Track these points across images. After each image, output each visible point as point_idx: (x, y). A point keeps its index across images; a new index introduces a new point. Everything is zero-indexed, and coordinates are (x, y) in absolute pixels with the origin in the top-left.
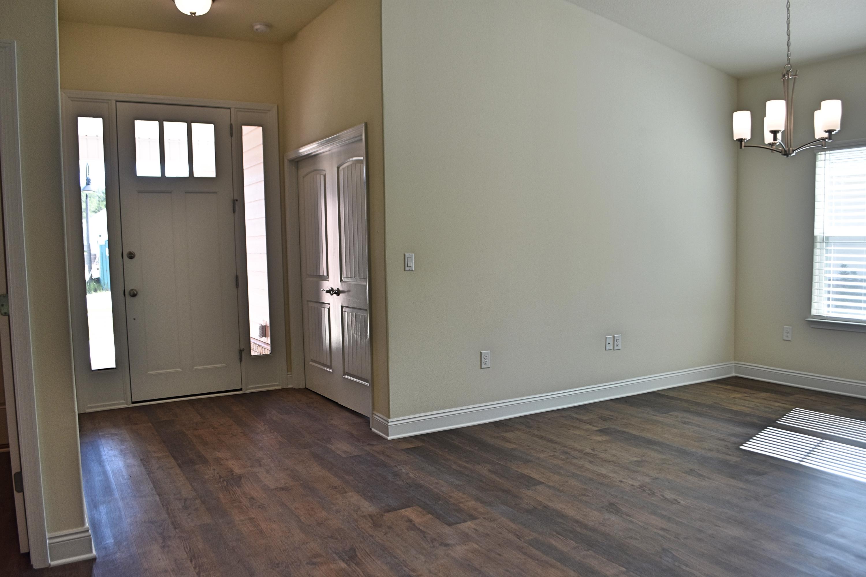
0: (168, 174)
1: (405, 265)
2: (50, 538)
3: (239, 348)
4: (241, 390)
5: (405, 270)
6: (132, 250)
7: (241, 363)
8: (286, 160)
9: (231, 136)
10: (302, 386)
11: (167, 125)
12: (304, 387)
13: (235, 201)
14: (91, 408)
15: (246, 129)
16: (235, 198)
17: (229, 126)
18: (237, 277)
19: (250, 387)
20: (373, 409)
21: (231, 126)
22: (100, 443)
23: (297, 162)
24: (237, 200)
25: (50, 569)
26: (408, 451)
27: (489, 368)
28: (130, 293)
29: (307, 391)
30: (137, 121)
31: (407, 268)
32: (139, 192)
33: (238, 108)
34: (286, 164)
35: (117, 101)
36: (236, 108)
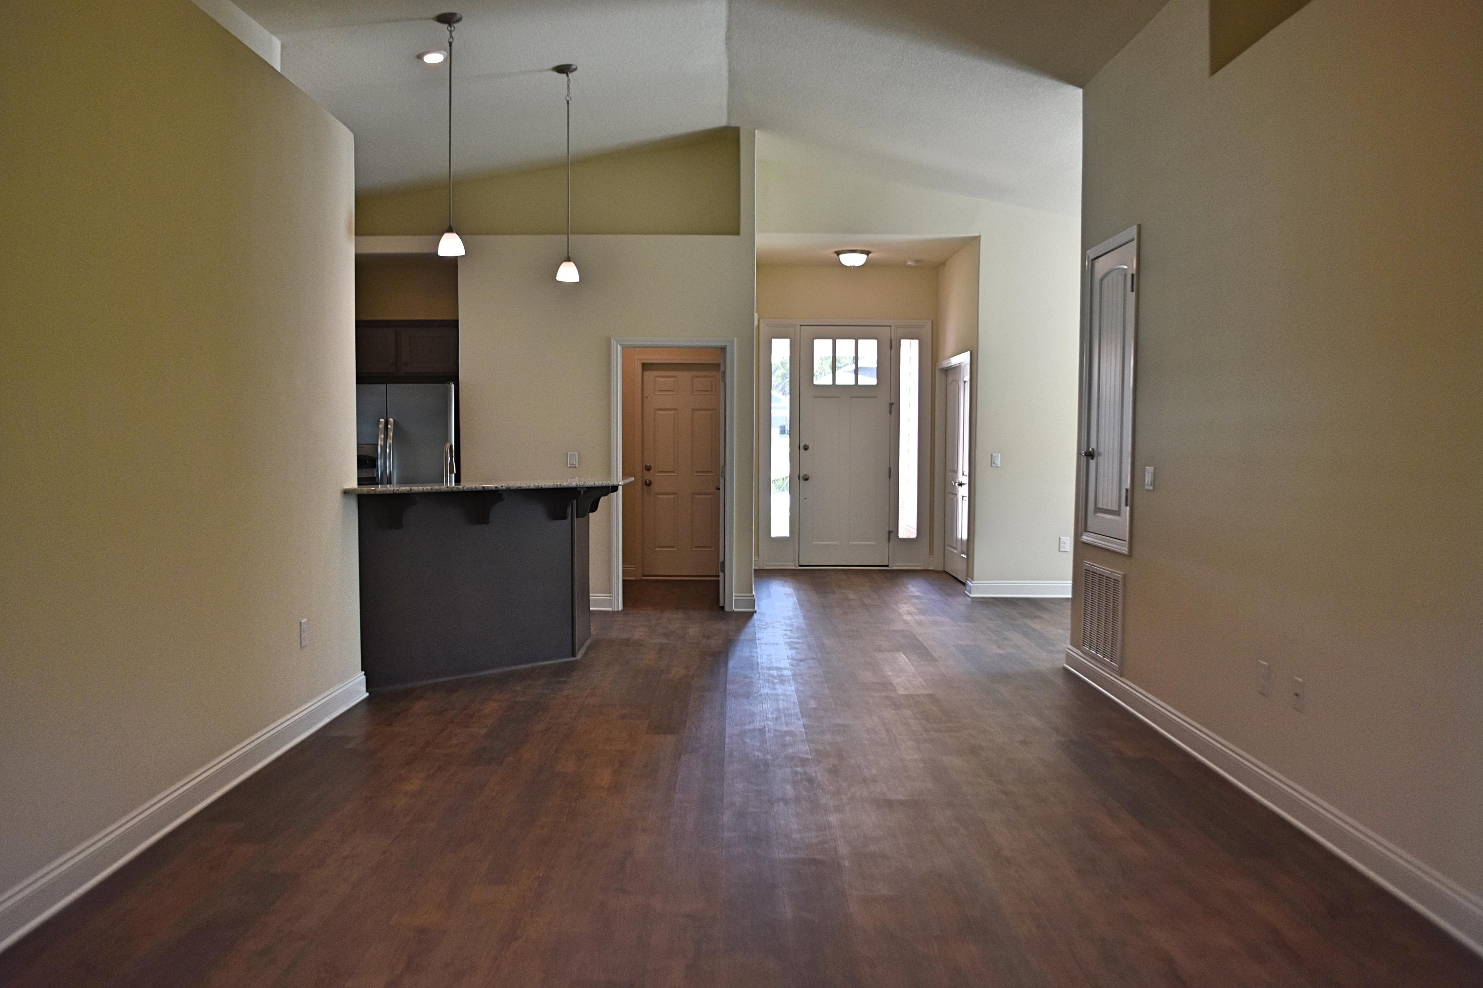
0: (837, 383)
1: (992, 462)
2: (735, 596)
3: (888, 529)
4: (887, 566)
5: (991, 466)
6: (807, 443)
7: (889, 544)
8: (937, 370)
9: (891, 349)
10: (940, 568)
11: (839, 342)
12: (942, 570)
13: (891, 404)
14: (769, 566)
15: (904, 343)
16: (892, 402)
17: (890, 341)
18: (890, 469)
19: (897, 564)
20: (967, 575)
21: (891, 340)
22: (771, 587)
23: (947, 370)
24: (893, 404)
25: (733, 612)
26: (980, 602)
27: (1067, 552)
28: (803, 477)
29: (945, 572)
30: (816, 340)
31: (993, 465)
32: (815, 397)
33: (897, 325)
34: (937, 372)
35: (800, 326)
36: (895, 326)
